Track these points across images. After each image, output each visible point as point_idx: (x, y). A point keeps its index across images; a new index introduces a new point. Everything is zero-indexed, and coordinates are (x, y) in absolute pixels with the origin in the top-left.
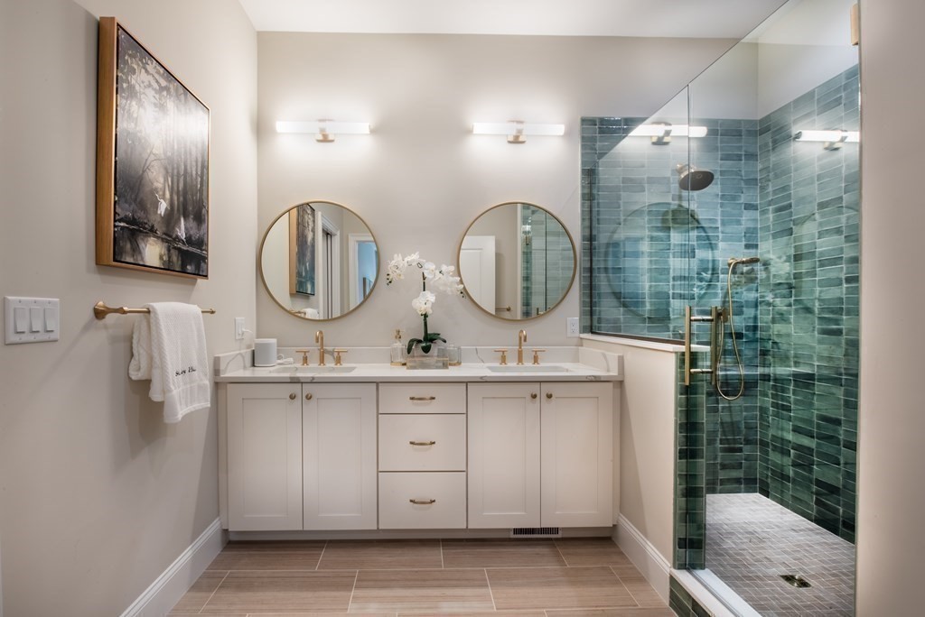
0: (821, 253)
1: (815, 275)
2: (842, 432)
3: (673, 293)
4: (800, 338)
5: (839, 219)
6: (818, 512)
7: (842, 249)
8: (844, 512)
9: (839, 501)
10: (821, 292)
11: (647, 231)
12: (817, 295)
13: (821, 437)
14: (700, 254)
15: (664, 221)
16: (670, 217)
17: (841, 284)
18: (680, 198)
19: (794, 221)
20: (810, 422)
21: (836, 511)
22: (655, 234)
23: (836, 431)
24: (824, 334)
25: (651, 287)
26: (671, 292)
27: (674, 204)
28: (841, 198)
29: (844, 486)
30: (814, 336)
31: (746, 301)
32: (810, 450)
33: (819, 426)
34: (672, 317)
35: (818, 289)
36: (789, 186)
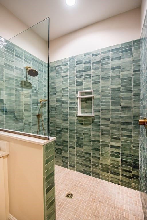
0: (63, 101)
1: (62, 106)
2: (68, 144)
3: (25, 110)
4: (58, 121)
5: (67, 93)
6: (63, 164)
7: (68, 100)
8: (69, 163)
9: (68, 160)
10: (63, 110)
11: (15, 86)
12: (62, 111)
13: (63, 146)
14: (33, 97)
15: (21, 84)
16: (23, 83)
17: (68, 109)
18: (27, 78)
19: (56, 92)
20: (61, 142)
21: (67, 163)
22: (18, 88)
23: (67, 144)
24: (64, 120)
25: (16, 107)
26: (24, 109)
27: (25, 80)
28: (68, 88)
29: (69, 157)
30: (61, 121)
31: (44, 112)
32: (61, 149)
33: (63, 143)
34: (24, 118)
35: (62, 109)
36: (55, 82)
